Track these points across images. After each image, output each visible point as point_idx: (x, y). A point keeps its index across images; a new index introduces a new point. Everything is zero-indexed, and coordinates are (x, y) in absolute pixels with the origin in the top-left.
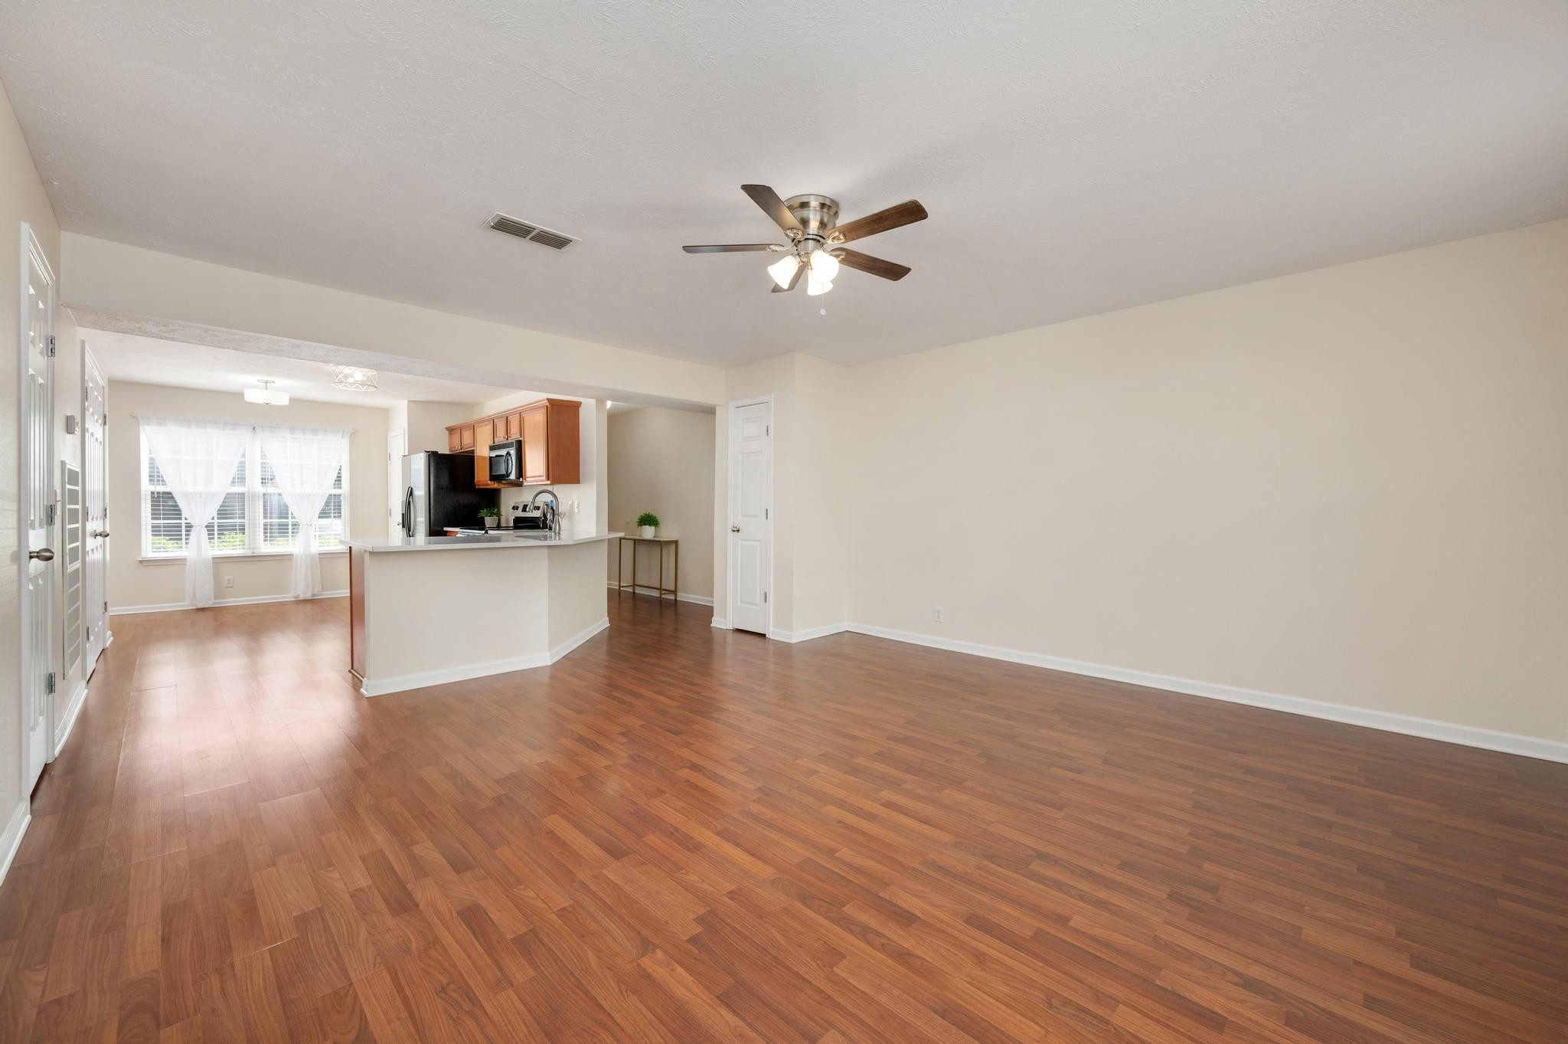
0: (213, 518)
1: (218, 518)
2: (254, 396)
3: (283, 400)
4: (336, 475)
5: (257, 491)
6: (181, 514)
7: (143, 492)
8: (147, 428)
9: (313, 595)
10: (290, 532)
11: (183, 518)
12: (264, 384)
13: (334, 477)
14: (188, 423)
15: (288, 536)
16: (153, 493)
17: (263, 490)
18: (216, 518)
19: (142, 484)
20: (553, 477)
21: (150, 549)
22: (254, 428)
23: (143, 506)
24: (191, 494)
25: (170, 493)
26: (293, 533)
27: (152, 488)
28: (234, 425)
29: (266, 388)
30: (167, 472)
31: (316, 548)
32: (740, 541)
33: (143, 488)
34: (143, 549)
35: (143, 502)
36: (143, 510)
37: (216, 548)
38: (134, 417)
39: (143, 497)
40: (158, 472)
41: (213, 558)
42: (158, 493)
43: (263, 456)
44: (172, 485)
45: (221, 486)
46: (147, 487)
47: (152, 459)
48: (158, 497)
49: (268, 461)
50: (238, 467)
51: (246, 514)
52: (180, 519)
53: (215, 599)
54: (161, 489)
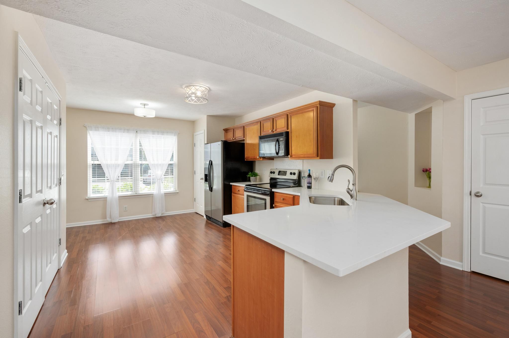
0: (119, 177)
1: (121, 177)
2: (140, 112)
3: (152, 115)
4: (172, 154)
5: (137, 163)
6: (105, 175)
7: (88, 165)
8: (91, 132)
9: (162, 214)
10: (152, 183)
11: (106, 177)
12: (144, 106)
13: (171, 156)
14: (108, 129)
15: (151, 185)
16: (93, 165)
17: (140, 162)
18: (120, 177)
19: (88, 160)
20: (321, 155)
21: (91, 193)
22: (137, 131)
23: (88, 171)
24: (109, 165)
25: (100, 165)
26: (153, 183)
27: (92, 162)
28: (128, 130)
29: (144, 108)
30: (99, 155)
31: (163, 191)
32: (481, 204)
33: (88, 162)
34: (88, 192)
35: (88, 169)
36: (88, 173)
37: (120, 191)
38: (85, 127)
39: (88, 167)
40: (95, 154)
41: (119, 197)
42: (95, 165)
43: (141, 145)
44: (102, 161)
45: (123, 160)
46: (90, 162)
47: (92, 148)
48: (95, 167)
49: (142, 148)
50: (130, 151)
51: (133, 174)
52: (105, 177)
53: (120, 217)
54: (96, 162)
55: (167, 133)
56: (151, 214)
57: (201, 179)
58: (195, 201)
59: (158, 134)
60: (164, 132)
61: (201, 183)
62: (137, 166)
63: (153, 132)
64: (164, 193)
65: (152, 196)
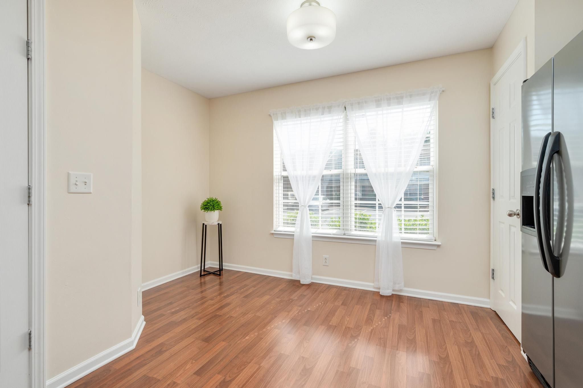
55: (411, 96)
56: (372, 284)
57: (510, 215)
58: (493, 278)
59: (389, 105)
60: (402, 98)
61: (512, 228)
62: (347, 178)
63: (378, 102)
64: (402, 243)
65: (373, 243)
